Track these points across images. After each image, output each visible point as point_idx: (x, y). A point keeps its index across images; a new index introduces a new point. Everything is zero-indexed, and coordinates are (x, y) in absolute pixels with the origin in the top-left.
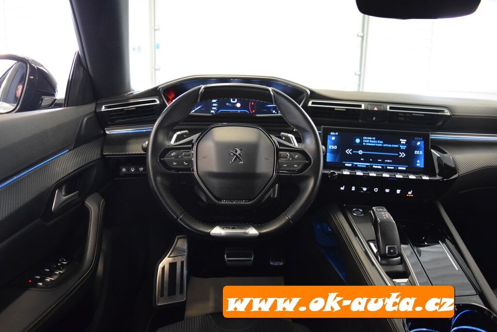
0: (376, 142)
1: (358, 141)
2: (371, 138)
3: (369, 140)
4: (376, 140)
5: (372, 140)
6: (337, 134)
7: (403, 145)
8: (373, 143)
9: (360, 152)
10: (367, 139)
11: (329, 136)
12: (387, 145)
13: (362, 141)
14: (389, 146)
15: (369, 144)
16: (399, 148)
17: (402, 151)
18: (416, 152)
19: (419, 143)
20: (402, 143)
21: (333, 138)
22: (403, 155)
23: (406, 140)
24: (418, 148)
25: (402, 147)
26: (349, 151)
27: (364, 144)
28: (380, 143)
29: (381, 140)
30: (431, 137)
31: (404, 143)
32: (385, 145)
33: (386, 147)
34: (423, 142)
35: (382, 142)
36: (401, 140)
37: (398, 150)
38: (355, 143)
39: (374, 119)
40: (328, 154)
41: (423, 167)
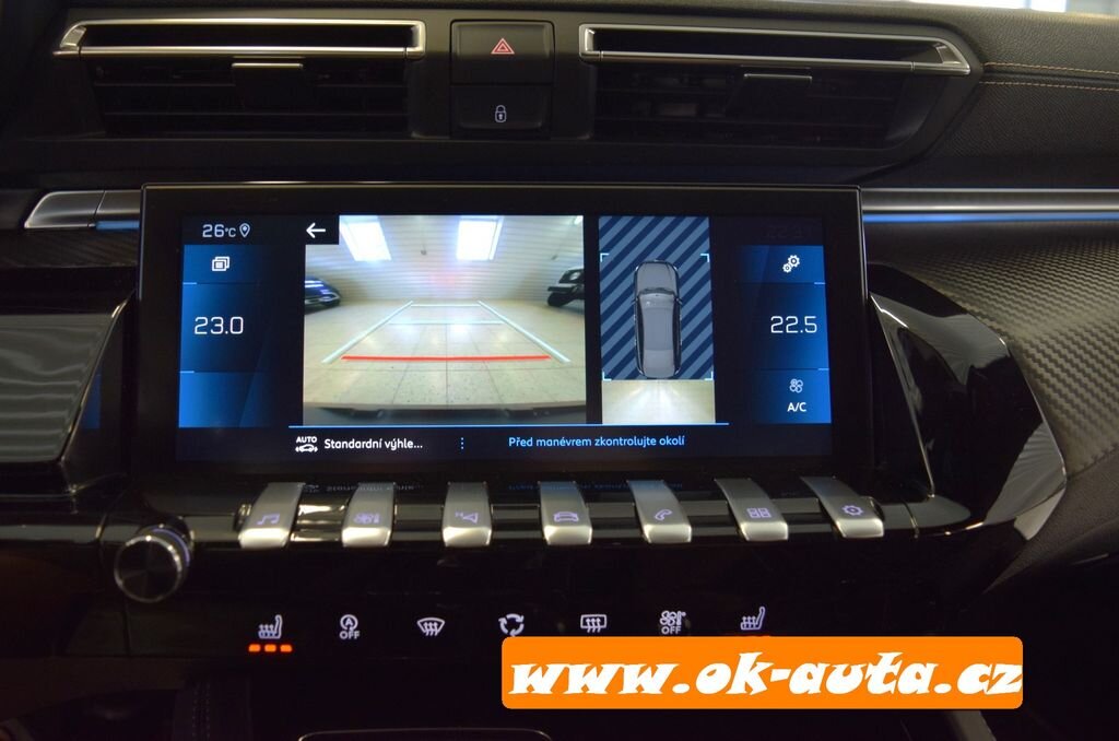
6: (245, 228)
11: (190, 252)
18: (782, 325)
19: (792, 263)
21: (221, 264)
24: (787, 296)
30: (866, 218)
34: (817, 252)
39: (501, 116)
40: (186, 375)
41: (824, 416)
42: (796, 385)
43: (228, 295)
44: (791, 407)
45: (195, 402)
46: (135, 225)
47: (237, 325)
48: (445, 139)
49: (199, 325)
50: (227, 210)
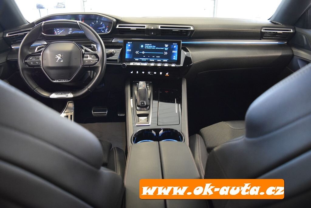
0: (152, 46)
1: (142, 46)
2: (149, 45)
3: (148, 45)
4: (152, 45)
5: (150, 45)
6: (131, 43)
7: (166, 48)
8: (150, 47)
9: (143, 53)
10: (147, 45)
11: (127, 44)
12: (158, 48)
13: (144, 47)
14: (159, 48)
15: (148, 48)
16: (164, 49)
17: (166, 51)
18: (173, 52)
19: (175, 47)
20: (166, 46)
21: (129, 45)
22: (166, 53)
23: (168, 45)
24: (174, 49)
25: (166, 49)
26: (137, 52)
27: (145, 48)
28: (154, 47)
29: (154, 46)
31: (167, 46)
32: (156, 48)
33: (157, 49)
34: (177, 46)
35: (155, 47)
36: (165, 45)
37: (164, 50)
38: (141, 47)
39: (152, 33)
40: (126, 54)
41: (177, 59)
42: (174, 57)
43: (130, 48)
44: (174, 58)
45: (127, 56)
46: (122, 42)
47: (130, 50)
48: (148, 35)
49: (128, 50)
50: (130, 41)
